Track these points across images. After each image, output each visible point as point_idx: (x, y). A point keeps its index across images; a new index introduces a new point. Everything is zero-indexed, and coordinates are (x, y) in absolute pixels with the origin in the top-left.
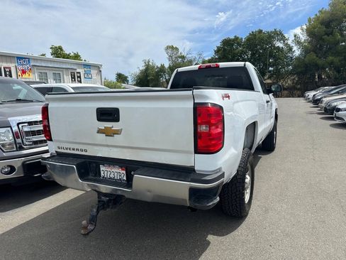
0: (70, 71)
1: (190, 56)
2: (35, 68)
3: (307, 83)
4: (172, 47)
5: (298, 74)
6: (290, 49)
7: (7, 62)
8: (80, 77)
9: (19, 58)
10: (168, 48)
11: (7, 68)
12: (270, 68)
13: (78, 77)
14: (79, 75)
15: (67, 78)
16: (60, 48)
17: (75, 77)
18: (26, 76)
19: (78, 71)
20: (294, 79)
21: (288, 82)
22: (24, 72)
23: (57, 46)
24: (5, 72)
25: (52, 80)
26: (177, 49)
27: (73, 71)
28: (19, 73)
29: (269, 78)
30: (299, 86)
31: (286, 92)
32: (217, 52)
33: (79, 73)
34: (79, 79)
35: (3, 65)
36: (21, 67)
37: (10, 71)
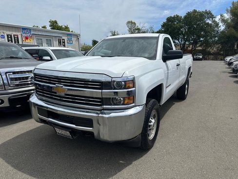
0: (58, 38)
1: (144, 28)
2: (34, 35)
3: (228, 50)
4: (132, 22)
5: (222, 43)
6: (217, 25)
7: (15, 32)
8: (64, 42)
9: (24, 29)
10: (129, 22)
11: (16, 35)
12: (201, 39)
13: (63, 42)
14: (63, 41)
15: (56, 43)
16: (56, 22)
17: (61, 43)
18: (28, 41)
19: (63, 38)
20: (218, 47)
21: (214, 49)
22: (27, 38)
23: (54, 20)
24: (14, 38)
25: (46, 44)
26: (134, 23)
27: (60, 38)
28: (24, 39)
29: (200, 46)
30: (222, 52)
31: (212, 56)
32: (163, 26)
33: (64, 40)
34: (64, 44)
35: (13, 33)
36: (25, 35)
37: (18, 38)
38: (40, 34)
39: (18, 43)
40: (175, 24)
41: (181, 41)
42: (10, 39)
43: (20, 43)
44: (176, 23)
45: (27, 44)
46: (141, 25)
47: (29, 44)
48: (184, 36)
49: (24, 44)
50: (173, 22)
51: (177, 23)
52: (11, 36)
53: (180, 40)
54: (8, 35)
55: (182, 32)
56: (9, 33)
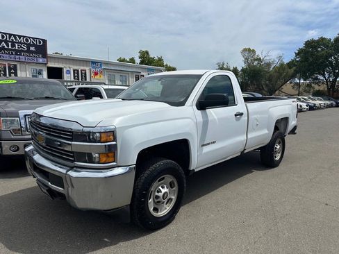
0: (135, 74)
1: (268, 58)
2: (106, 70)
4: (249, 50)
7: (83, 66)
9: (94, 62)
10: (245, 50)
11: (83, 70)
15: (133, 80)
16: (147, 52)
18: (97, 77)
19: (142, 74)
22: (96, 74)
24: (82, 73)
25: (119, 81)
26: (253, 51)
27: (138, 74)
28: (92, 75)
33: (143, 76)
35: (80, 68)
36: (93, 70)
37: (85, 73)
38: (113, 68)
39: (86, 80)
40: (318, 52)
41: (329, 76)
42: (76, 75)
43: (88, 80)
44: (320, 49)
45: (95, 81)
46: (264, 54)
47: (98, 81)
48: (334, 68)
49: (92, 81)
50: (316, 48)
51: (323, 50)
52: (78, 71)
53: (327, 75)
54: (74, 71)
55: (331, 63)
56: (76, 68)
